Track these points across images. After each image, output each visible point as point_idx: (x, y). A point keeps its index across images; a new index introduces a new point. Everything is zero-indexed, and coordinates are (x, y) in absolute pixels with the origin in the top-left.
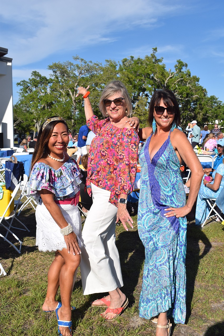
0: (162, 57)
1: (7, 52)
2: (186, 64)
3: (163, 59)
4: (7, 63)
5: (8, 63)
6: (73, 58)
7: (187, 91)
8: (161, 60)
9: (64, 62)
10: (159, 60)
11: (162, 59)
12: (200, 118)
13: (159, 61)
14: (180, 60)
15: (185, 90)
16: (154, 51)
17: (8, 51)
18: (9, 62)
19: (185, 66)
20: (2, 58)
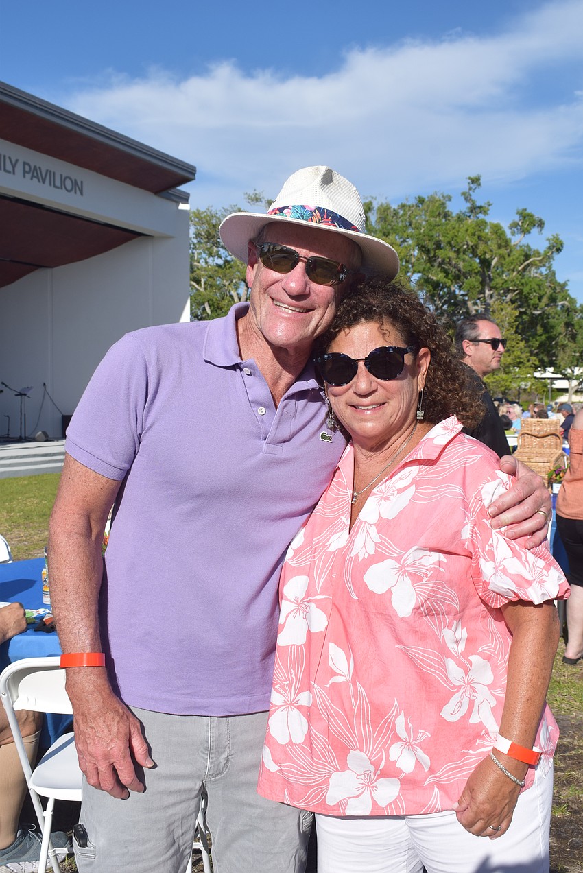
0: (489, 202)
1: (194, 174)
2: (540, 220)
3: (489, 205)
4: (178, 203)
5: (180, 204)
6: (246, 196)
7: (540, 289)
8: (486, 209)
9: (223, 208)
10: (480, 207)
11: (486, 206)
12: (564, 361)
13: (481, 212)
14: (526, 210)
15: (537, 288)
16: (471, 185)
17: (195, 171)
18: (182, 203)
19: (537, 225)
20: (172, 191)
